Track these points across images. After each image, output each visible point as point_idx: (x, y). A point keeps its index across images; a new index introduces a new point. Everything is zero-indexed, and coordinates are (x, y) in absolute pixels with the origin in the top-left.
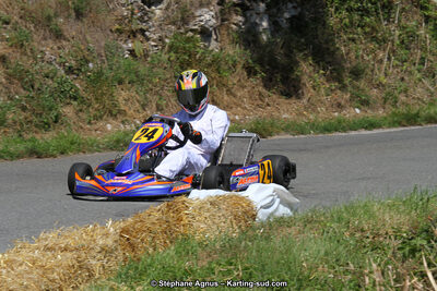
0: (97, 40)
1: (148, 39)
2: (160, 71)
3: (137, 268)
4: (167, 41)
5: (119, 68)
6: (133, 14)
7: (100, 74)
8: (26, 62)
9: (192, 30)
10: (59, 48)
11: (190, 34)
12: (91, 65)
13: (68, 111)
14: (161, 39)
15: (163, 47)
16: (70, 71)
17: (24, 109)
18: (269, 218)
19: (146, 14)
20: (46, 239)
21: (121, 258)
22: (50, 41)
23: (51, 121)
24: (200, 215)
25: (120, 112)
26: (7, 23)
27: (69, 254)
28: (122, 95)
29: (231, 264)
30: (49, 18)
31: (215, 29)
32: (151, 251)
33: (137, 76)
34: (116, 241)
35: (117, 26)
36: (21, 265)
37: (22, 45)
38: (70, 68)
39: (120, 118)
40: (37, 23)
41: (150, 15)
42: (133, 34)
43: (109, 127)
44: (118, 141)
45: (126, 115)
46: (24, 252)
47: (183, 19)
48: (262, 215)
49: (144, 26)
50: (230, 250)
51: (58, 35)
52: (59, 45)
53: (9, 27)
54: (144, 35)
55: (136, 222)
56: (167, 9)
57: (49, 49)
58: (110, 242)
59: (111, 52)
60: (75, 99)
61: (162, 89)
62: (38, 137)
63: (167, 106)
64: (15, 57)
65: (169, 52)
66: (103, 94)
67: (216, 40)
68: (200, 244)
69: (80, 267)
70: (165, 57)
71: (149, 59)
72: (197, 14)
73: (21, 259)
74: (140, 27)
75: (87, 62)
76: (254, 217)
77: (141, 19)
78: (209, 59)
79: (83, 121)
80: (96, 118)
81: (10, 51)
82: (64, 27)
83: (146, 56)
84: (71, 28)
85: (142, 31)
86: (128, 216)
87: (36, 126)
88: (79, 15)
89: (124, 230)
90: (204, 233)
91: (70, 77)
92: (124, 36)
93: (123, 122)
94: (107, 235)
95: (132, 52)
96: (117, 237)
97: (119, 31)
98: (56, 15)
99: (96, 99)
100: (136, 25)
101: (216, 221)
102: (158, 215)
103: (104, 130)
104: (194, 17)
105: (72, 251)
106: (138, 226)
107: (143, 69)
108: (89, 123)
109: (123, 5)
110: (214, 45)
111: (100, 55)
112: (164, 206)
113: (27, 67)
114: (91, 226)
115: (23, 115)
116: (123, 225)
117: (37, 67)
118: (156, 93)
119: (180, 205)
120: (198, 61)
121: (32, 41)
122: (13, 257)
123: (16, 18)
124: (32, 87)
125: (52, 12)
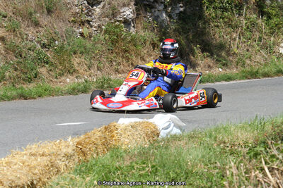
0: (60, 27)
1: (92, 27)
2: (99, 45)
3: (87, 166)
4: (103, 27)
5: (74, 44)
6: (82, 11)
7: (62, 48)
8: (17, 41)
9: (118, 21)
10: (37, 32)
11: (117, 23)
12: (57, 42)
13: (43, 71)
14: (99, 26)
15: (101, 31)
16: (44, 46)
17: (16, 69)
18: (167, 135)
19: (90, 11)
20: (31, 149)
21: (77, 160)
22: (31, 28)
23: (32, 77)
24: (125, 133)
25: (74, 71)
26: (5, 17)
27: (45, 158)
28: (76, 61)
29: (144, 164)
30: (31, 14)
31: (133, 20)
32: (95, 156)
33: (85, 49)
34: (74, 150)
35: (73, 19)
36: (15, 165)
37: (14, 30)
38: (44, 44)
39: (75, 75)
40: (23, 16)
41: (93, 12)
42: (82, 23)
43: (68, 80)
44: (74, 89)
45: (78, 73)
46: (17, 156)
47: (113, 14)
48: (163, 134)
49: (89, 18)
50: (144, 155)
51: (37, 24)
52: (37, 30)
53: (6, 19)
54: (89, 24)
55: (86, 138)
56: (103, 8)
57: (31, 33)
58: (70, 151)
59: (69, 35)
60: (47, 63)
61: (101, 57)
62: (24, 86)
63: (104, 67)
64: (10, 38)
65: (105, 33)
66: (64, 60)
67: (134, 27)
68: (125, 151)
69: (52, 166)
70: (102, 37)
71: (92, 38)
72: (122, 11)
73: (15, 161)
74: (87, 19)
75: (55, 40)
76: (158, 135)
77: (87, 14)
78: (129, 38)
79: (52, 77)
80: (60, 75)
81: (7, 34)
82: (40, 19)
83: (90, 37)
84: (44, 20)
85: (88, 22)
86: (81, 134)
87: (24, 80)
88: (49, 11)
89: (79, 143)
90: (127, 145)
91: (44, 50)
92: (77, 25)
93: (77, 77)
94: (68, 146)
95: (82, 34)
96: (75, 147)
97: (74, 22)
98: (35, 12)
99: (60, 63)
100: (85, 18)
101: (135, 137)
102: (99, 134)
103: (65, 82)
104: (120, 13)
105: (46, 156)
106: (87, 140)
107: (89, 44)
108: (56, 78)
109: (76, 6)
110: (132, 30)
111: (62, 36)
112: (102, 128)
113: (18, 44)
114: (58, 141)
115: (16, 73)
116: (77, 140)
117: (23, 44)
118: (97, 60)
119: (112, 128)
120: (123, 39)
121: (21, 28)
122: (10, 160)
123: (11, 14)
124: (21, 56)
125: (32, 10)
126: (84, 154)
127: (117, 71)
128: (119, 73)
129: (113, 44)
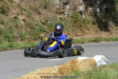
0: (51, 15)
1: (65, 15)
2: (68, 23)
4: (70, 15)
6: (61, 7)
7: (51, 24)
8: (31, 21)
9: (77, 12)
10: (40, 17)
11: (77, 13)
13: (43, 35)
14: (68, 15)
15: (69, 17)
16: (43, 24)
17: (30, 35)
18: (100, 65)
19: (64, 7)
20: (38, 71)
22: (37, 15)
23: (38, 38)
24: (81, 64)
26: (25, 10)
29: (90, 78)
30: (37, 9)
31: (84, 12)
32: (67, 74)
34: (58, 72)
35: (56, 11)
36: (31, 78)
37: (30, 16)
38: (43, 23)
40: (34, 10)
41: (65, 8)
42: (61, 13)
47: (75, 9)
48: (98, 64)
49: (64, 11)
50: (90, 74)
51: (40, 14)
53: (26, 11)
54: (64, 13)
55: (63, 66)
56: (70, 6)
57: (37, 17)
58: (56, 72)
59: (55, 18)
60: (45, 32)
61: (69, 29)
62: (34, 42)
63: (70, 33)
64: (28, 20)
65: (71, 18)
66: (52, 30)
67: (84, 15)
68: (81, 72)
70: (70, 20)
71: (65, 20)
72: (79, 7)
73: (31, 76)
74: (63, 11)
75: (48, 21)
76: (96, 65)
77: (63, 9)
78: (82, 20)
81: (26, 18)
82: (41, 11)
83: (64, 19)
84: (43, 12)
85: (63, 12)
86: (60, 65)
87: (34, 39)
88: (45, 8)
89: (60, 69)
90: (82, 69)
91: (43, 25)
92: (58, 14)
94: (55, 70)
95: (60, 18)
96: (58, 70)
97: (57, 12)
98: (39, 8)
99: (50, 32)
100: (62, 11)
101: (86, 66)
102: (69, 64)
104: (78, 8)
105: (45, 74)
106: (64, 67)
107: (63, 23)
109: (58, 5)
110: (83, 16)
111: (51, 19)
112: (71, 62)
113: (31, 23)
114: (51, 67)
115: (30, 36)
116: (59, 67)
117: (34, 23)
118: (67, 30)
119: (75, 61)
120: (79, 21)
121: (32, 15)
122: (29, 76)
123: (28, 9)
124: (32, 28)
125: (38, 7)
126: (62, 73)
127: (76, 35)
128: (78, 36)
129: (74, 23)
